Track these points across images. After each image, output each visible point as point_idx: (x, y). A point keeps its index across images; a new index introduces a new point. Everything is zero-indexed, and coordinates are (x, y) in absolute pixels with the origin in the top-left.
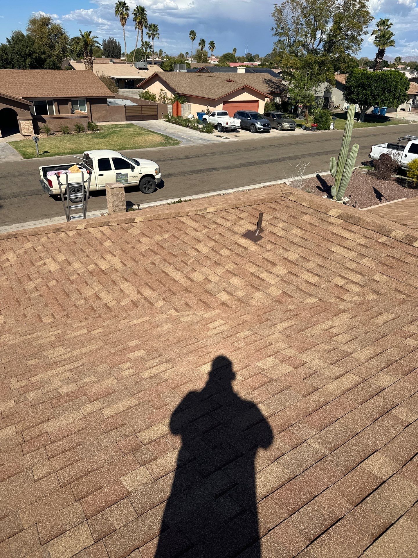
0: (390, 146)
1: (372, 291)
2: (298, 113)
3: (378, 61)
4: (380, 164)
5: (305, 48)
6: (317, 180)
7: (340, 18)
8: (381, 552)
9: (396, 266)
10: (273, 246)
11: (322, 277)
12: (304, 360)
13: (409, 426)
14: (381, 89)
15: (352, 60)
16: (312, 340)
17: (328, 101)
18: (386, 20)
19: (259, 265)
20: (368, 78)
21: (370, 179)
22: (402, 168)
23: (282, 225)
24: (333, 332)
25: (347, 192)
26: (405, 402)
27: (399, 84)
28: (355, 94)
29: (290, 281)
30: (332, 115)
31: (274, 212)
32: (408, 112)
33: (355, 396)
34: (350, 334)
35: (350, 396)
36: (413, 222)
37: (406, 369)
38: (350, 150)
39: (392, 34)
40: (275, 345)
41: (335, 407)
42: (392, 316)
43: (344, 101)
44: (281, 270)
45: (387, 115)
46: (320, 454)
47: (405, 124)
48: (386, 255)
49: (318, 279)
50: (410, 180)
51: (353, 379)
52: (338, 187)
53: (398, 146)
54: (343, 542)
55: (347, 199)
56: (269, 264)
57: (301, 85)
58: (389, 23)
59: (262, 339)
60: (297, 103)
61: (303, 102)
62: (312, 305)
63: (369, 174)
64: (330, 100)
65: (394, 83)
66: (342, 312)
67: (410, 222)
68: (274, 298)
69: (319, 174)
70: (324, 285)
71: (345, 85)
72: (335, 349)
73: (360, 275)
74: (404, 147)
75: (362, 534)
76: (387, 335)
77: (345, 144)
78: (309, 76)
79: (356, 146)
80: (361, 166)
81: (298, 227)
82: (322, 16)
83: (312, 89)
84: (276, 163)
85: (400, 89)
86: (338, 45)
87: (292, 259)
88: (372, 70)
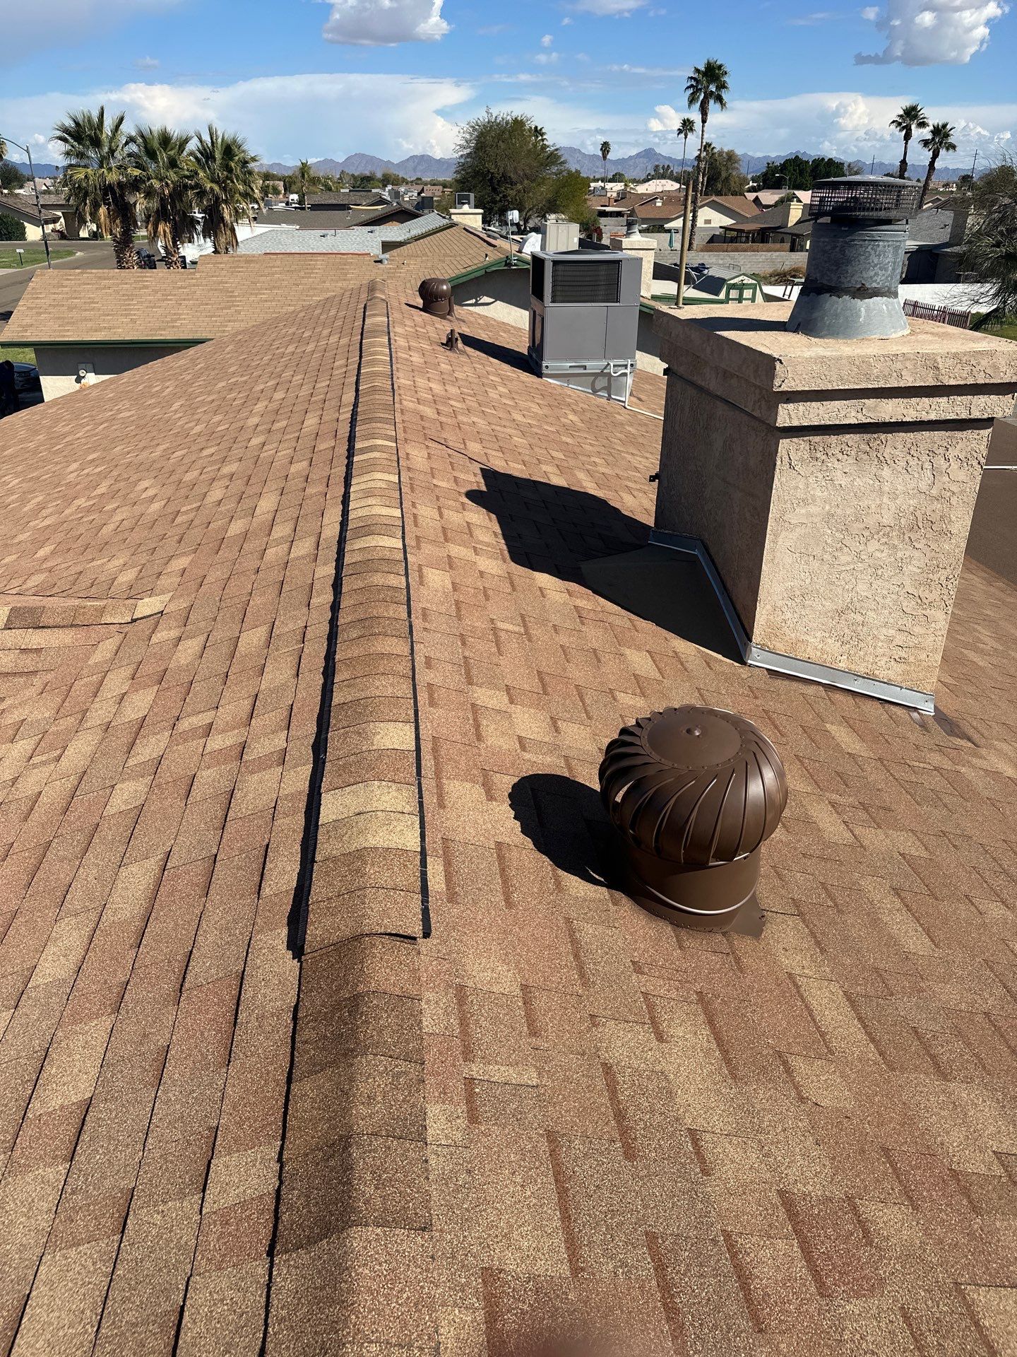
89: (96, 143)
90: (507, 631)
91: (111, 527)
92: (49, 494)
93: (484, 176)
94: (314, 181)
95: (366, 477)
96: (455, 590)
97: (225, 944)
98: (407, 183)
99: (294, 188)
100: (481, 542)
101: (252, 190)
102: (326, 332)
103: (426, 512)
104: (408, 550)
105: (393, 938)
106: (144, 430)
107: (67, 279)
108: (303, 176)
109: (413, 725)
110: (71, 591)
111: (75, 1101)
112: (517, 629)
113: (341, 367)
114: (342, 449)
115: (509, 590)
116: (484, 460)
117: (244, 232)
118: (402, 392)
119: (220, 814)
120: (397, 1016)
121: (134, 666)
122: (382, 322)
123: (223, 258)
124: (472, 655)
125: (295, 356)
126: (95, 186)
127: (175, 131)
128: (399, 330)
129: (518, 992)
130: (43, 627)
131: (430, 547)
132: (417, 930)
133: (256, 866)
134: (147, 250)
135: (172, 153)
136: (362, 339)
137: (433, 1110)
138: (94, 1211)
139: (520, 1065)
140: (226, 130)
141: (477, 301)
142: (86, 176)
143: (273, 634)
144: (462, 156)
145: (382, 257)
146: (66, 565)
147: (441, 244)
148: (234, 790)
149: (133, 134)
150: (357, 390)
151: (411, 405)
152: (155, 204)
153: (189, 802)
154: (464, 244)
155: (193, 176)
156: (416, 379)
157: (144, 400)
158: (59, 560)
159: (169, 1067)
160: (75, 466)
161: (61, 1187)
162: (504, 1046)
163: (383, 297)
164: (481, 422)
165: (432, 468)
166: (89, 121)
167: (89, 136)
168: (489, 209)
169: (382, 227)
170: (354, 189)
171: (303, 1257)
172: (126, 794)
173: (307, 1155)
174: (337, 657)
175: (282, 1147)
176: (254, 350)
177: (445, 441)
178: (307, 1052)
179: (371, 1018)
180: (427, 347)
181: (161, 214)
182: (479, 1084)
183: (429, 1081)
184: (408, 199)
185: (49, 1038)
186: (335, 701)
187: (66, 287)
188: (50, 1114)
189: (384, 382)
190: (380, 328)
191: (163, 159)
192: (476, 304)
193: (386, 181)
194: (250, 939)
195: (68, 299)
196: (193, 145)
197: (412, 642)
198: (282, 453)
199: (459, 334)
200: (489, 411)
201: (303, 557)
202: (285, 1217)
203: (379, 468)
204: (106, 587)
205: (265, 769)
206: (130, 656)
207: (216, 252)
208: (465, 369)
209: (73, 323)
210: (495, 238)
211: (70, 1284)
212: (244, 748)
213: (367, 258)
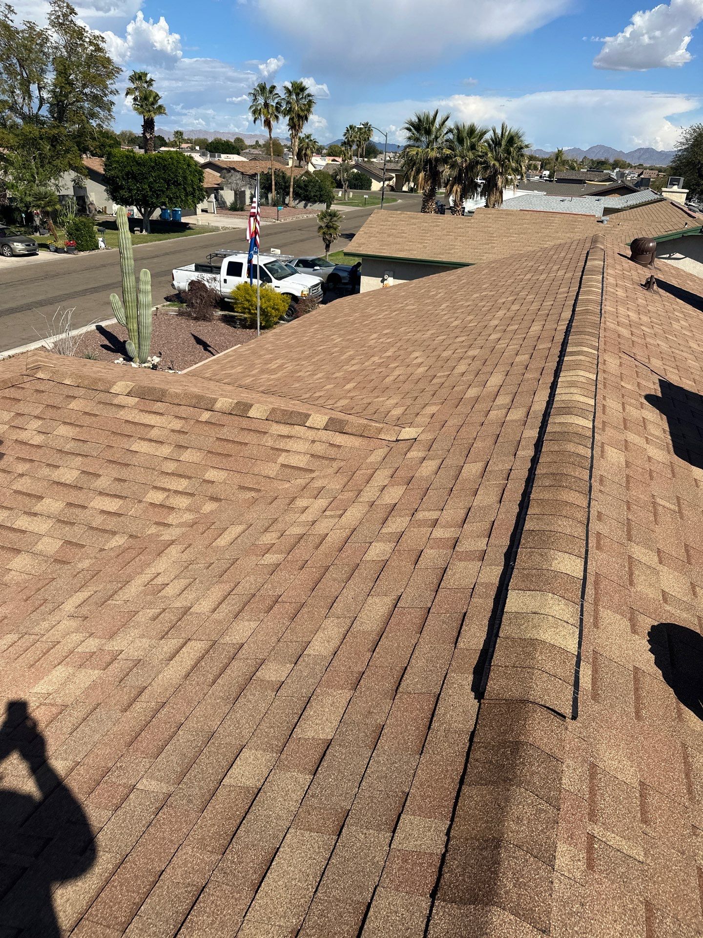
0: (199, 268)
1: (207, 498)
2: (35, 225)
3: (148, 137)
4: (191, 298)
5: (16, 113)
6: (99, 335)
7: (65, 66)
8: (267, 903)
9: (232, 452)
10: (27, 466)
11: (126, 497)
12: (117, 649)
13: (282, 687)
14: (163, 180)
15: (107, 135)
16: (125, 609)
17: (85, 202)
18: (141, 73)
19: (9, 506)
20: (139, 164)
21: (183, 321)
22: (226, 299)
23: (36, 424)
24: (158, 583)
25: (153, 346)
26: (273, 653)
27: (188, 172)
28: (124, 189)
29: (74, 519)
30: (97, 225)
31: (16, 404)
32: (213, 215)
33: (203, 675)
34: (185, 578)
35: (195, 679)
36: (251, 380)
37: (269, 602)
38: (138, 280)
39: (157, 95)
40: (63, 642)
41: (175, 706)
42: (239, 529)
43: (111, 201)
44: (52, 505)
45: (184, 220)
46: (161, 797)
47: (214, 233)
48: (215, 439)
49: (121, 502)
50: (241, 316)
51: (196, 648)
52: (137, 341)
53: (210, 267)
54: (213, 923)
55: (156, 360)
56: (27, 500)
57: (28, 176)
58: (148, 79)
59: (38, 641)
60: (28, 207)
61: (38, 206)
62: (119, 550)
63: (180, 314)
64: (86, 200)
65: (180, 171)
66: (169, 546)
67: (248, 381)
68: (52, 557)
69: (100, 324)
70: (133, 510)
71: (104, 175)
72: (164, 610)
73: (185, 478)
74: (219, 268)
75: (238, 892)
76: (237, 559)
77: (127, 271)
78: (38, 161)
79: (146, 273)
80: (165, 304)
81: (65, 423)
82: (32, 60)
83: (49, 183)
84: (18, 315)
85: (192, 181)
86: (74, 110)
87: (68, 481)
88: (142, 151)
89: (428, 132)
90: (664, 507)
91: (391, 378)
92: (357, 351)
93: (694, 165)
94: (564, 163)
95: (572, 373)
96: (627, 466)
97: (429, 671)
98: (631, 167)
99: (548, 166)
100: (653, 435)
101: (521, 167)
102: (555, 268)
103: (613, 404)
104: (596, 430)
105: (550, 712)
106: (421, 319)
107: (391, 217)
108: (557, 159)
109: (583, 560)
110: (362, 414)
111: (322, 738)
112: (673, 507)
113: (564, 293)
114: (556, 351)
115: (670, 476)
116: (662, 373)
117: (508, 194)
118: (607, 315)
119: (436, 581)
120: (545, 768)
121: (393, 470)
122: (599, 265)
123: (490, 210)
124: (634, 519)
125: (531, 282)
126: (421, 160)
127: (479, 127)
128: (610, 271)
129: (636, 785)
130: (345, 433)
131: (612, 431)
132: (568, 711)
133: (456, 625)
134: (442, 202)
135: (473, 140)
136: (582, 275)
137: (562, 847)
138: (323, 813)
139: (631, 841)
140: (513, 127)
141: (670, 256)
142: (417, 153)
143: (487, 469)
144: (680, 150)
145: (603, 218)
146: (361, 397)
147: (651, 213)
148: (446, 568)
149: (452, 127)
150: (574, 311)
151: (612, 326)
152: (455, 173)
153: (416, 567)
154: (669, 214)
155: (484, 156)
156: (618, 307)
157: (423, 300)
158: (358, 393)
159: (382, 740)
160: (375, 336)
161: (306, 789)
162: (620, 821)
163: (603, 247)
164: (664, 346)
165: (621, 373)
166: (427, 118)
167: (425, 128)
168: (693, 190)
169: (606, 197)
170: (591, 169)
171: (455, 910)
172: (378, 550)
173: (467, 840)
174: (532, 496)
175: (450, 826)
176: (503, 274)
177: (634, 355)
178: (477, 768)
179: (527, 762)
180: (630, 286)
181: (458, 180)
182: (598, 842)
183: (563, 824)
184: (629, 179)
185: (312, 691)
186: (527, 527)
187: (390, 221)
188: (306, 740)
189: (595, 307)
190: (598, 269)
191: (467, 144)
192: (669, 258)
193: (615, 165)
194: (447, 674)
195: (389, 229)
196: (488, 136)
197: (590, 499)
198: (511, 347)
199: (655, 279)
200: (671, 337)
201: (516, 421)
202: (447, 876)
203: (582, 367)
204: (383, 416)
205: (469, 560)
206: (392, 463)
207: (487, 206)
208: (657, 304)
209: (388, 245)
210: (694, 211)
211: (303, 854)
212: (457, 542)
213: (592, 218)
